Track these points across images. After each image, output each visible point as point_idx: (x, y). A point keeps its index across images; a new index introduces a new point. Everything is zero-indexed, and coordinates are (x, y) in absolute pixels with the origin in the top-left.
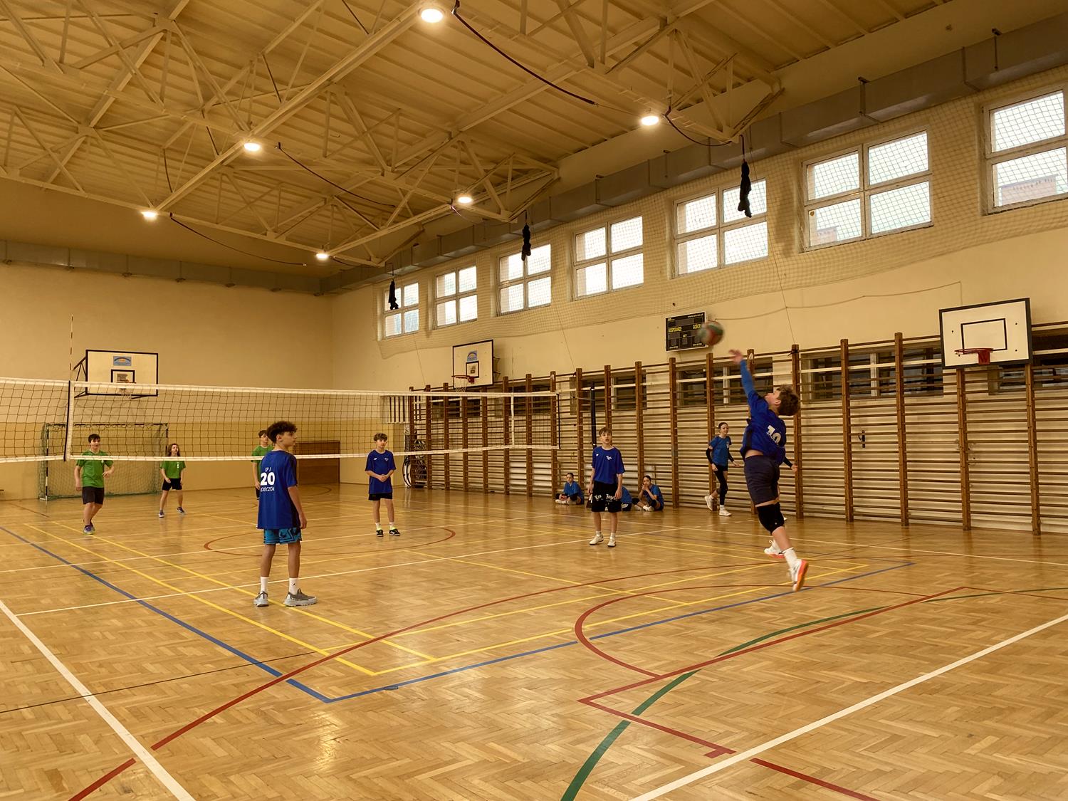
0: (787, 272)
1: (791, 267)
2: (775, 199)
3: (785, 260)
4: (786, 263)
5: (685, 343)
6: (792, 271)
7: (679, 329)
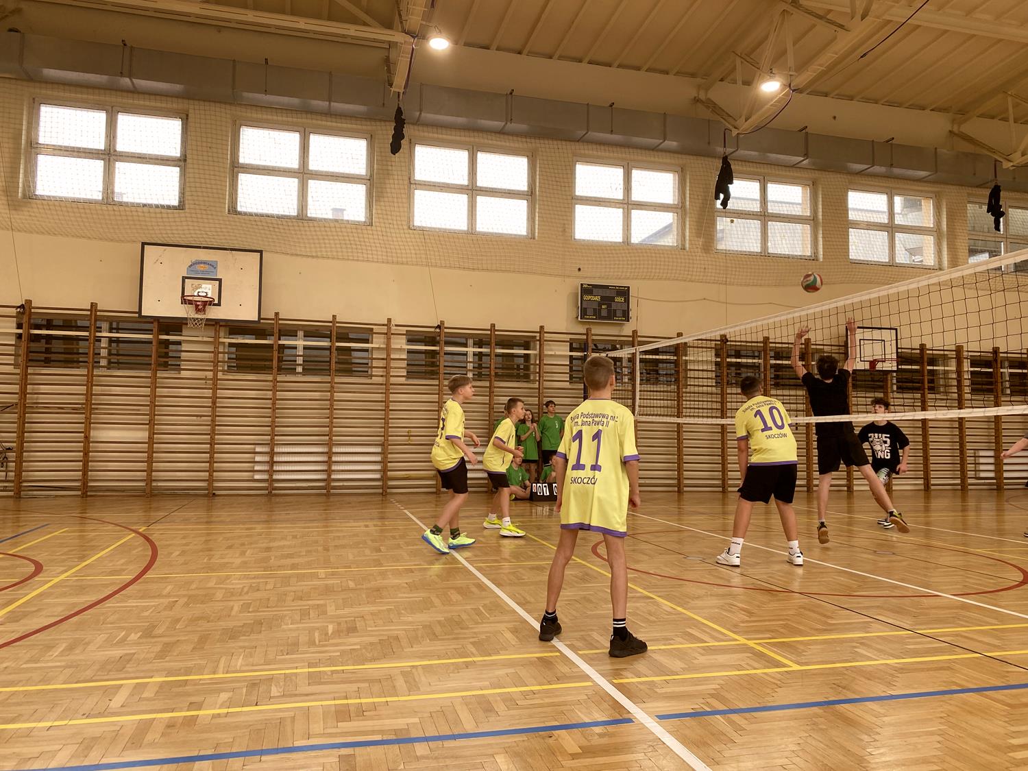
0: (706, 267)
1: (710, 263)
2: (698, 196)
3: (704, 255)
4: (706, 259)
5: (604, 313)
6: (710, 267)
7: (597, 298)
